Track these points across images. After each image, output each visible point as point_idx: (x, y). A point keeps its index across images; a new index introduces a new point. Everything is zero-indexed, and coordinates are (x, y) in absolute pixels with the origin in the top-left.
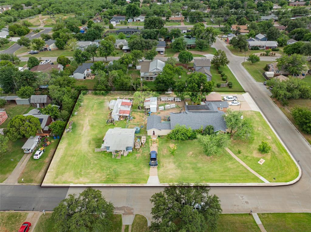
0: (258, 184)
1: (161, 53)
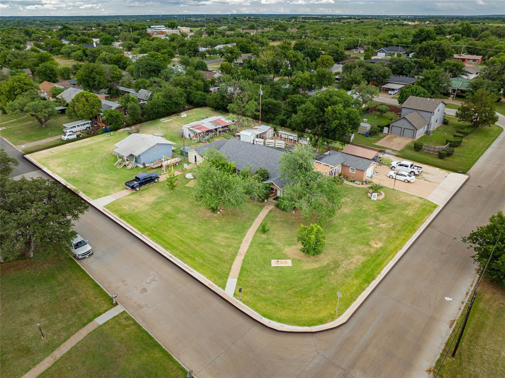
0: (209, 284)
1: (390, 92)
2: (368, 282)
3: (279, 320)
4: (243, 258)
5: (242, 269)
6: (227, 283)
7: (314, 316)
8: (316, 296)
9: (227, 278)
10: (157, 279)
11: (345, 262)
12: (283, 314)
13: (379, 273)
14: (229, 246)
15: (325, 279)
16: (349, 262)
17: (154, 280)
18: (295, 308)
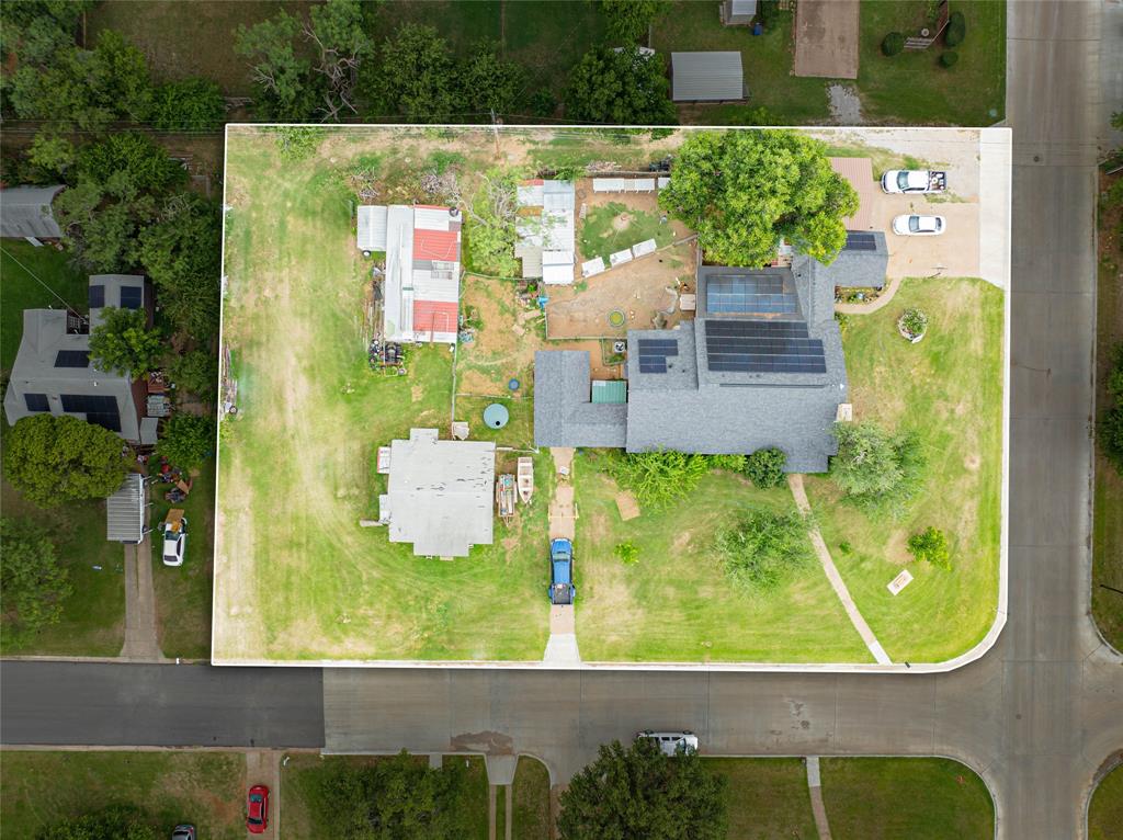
2: (996, 540)
3: (953, 656)
4: (855, 607)
5: (868, 621)
6: (873, 653)
7: (978, 629)
8: (964, 601)
9: (866, 647)
10: (800, 703)
11: (960, 527)
12: (951, 647)
13: (1000, 518)
14: (823, 601)
15: (958, 571)
16: (963, 524)
17: (798, 707)
18: (956, 633)
